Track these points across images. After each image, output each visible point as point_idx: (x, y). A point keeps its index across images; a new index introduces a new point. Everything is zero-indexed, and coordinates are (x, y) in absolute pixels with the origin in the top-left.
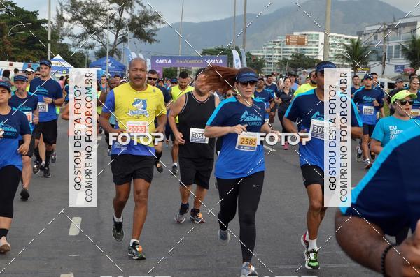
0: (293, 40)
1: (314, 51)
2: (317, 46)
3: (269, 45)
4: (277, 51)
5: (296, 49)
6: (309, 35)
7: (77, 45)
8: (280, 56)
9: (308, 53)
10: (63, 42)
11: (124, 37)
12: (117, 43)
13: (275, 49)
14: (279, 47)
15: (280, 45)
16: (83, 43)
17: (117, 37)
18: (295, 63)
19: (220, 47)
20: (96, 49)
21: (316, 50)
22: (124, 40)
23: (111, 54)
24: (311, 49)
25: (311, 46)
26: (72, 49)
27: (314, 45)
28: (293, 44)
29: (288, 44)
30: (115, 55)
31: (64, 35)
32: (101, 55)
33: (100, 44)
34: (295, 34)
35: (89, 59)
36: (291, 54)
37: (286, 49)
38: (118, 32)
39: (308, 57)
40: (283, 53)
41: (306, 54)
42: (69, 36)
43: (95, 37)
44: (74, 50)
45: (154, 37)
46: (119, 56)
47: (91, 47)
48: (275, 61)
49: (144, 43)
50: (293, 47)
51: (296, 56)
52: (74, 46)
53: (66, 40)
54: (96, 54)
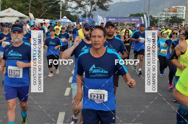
0: (172, 10)
1: (181, 15)
2: (183, 13)
3: (161, 12)
4: (164, 15)
5: (173, 14)
6: (179, 8)
7: (74, 12)
8: (165, 17)
9: (178, 16)
10: (68, 10)
11: (94, 9)
12: (91, 11)
13: (163, 14)
14: (165, 13)
15: (166, 12)
16: (77, 11)
17: (91, 8)
18: (172, 20)
19: (138, 13)
20: (82, 14)
21: (182, 14)
22: (95, 10)
23: (89, 16)
24: (180, 14)
25: (180, 12)
26: (71, 14)
27: (181, 12)
28: (171, 12)
29: (169, 12)
30: (90, 16)
31: (68, 7)
32: (84, 16)
33: (84, 11)
34: (173, 7)
35: (79, 18)
36: (170, 16)
37: (169, 14)
38: (92, 6)
39: (179, 17)
40: (167, 16)
41: (178, 17)
42: (70, 8)
43: (82, 8)
44: (73, 14)
45: (108, 9)
46: (92, 17)
47: (80, 13)
48: (163, 20)
49: (103, 11)
50: (172, 13)
51: (173, 17)
52: (72, 12)
53: (69, 10)
54: (82, 16)
